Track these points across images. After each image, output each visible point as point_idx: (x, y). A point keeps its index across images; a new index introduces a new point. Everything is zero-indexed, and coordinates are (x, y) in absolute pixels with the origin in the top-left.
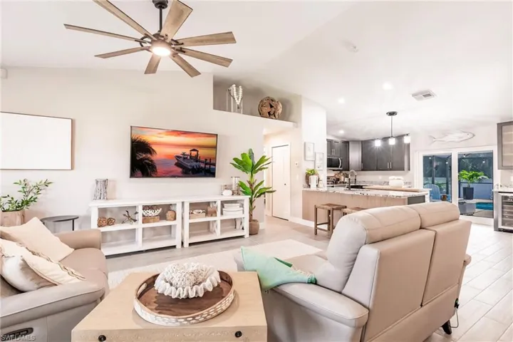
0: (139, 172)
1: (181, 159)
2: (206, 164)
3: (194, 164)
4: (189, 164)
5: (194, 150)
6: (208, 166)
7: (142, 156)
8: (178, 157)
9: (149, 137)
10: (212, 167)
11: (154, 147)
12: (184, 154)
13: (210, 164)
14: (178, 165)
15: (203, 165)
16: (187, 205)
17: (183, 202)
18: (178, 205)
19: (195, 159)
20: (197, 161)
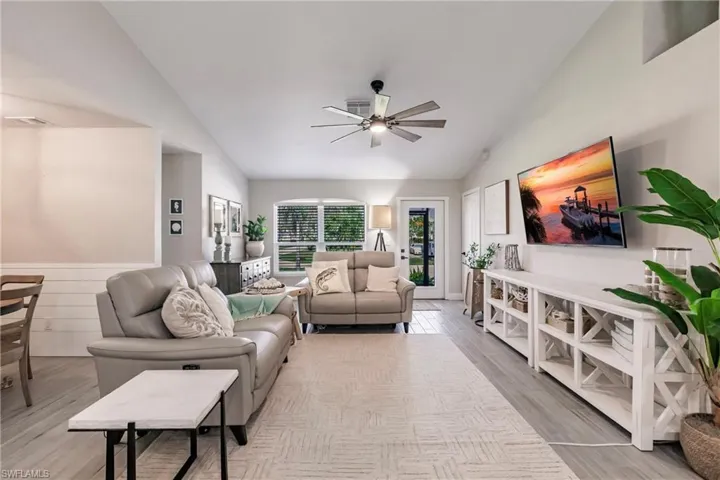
0: (532, 237)
1: (567, 211)
2: (602, 216)
3: (585, 217)
4: (580, 219)
5: (580, 189)
7: (531, 213)
8: (563, 207)
11: (539, 196)
12: (568, 200)
13: (608, 215)
14: (566, 222)
15: (597, 219)
16: (536, 294)
17: (533, 289)
18: (529, 291)
19: (584, 206)
20: (587, 211)
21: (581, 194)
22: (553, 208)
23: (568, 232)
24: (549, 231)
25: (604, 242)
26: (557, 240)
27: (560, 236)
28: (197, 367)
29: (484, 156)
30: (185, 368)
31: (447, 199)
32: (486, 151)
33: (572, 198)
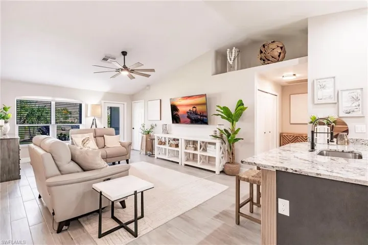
0: (175, 121)
1: (189, 114)
2: (201, 116)
3: (195, 116)
4: (193, 116)
5: (194, 107)
6: (202, 118)
7: (175, 113)
8: (188, 112)
9: (177, 103)
10: (204, 118)
11: (179, 108)
12: (190, 110)
13: (203, 116)
14: (188, 117)
15: (199, 117)
16: (183, 141)
17: (181, 139)
18: (180, 140)
19: (195, 113)
20: (196, 114)
21: (194, 109)
22: (184, 112)
23: (189, 120)
24: (182, 120)
25: (201, 124)
26: (185, 123)
27: (186, 121)
28: (109, 179)
29: (148, 88)
30: (104, 180)
31: (125, 103)
32: (148, 86)
33: (191, 110)
